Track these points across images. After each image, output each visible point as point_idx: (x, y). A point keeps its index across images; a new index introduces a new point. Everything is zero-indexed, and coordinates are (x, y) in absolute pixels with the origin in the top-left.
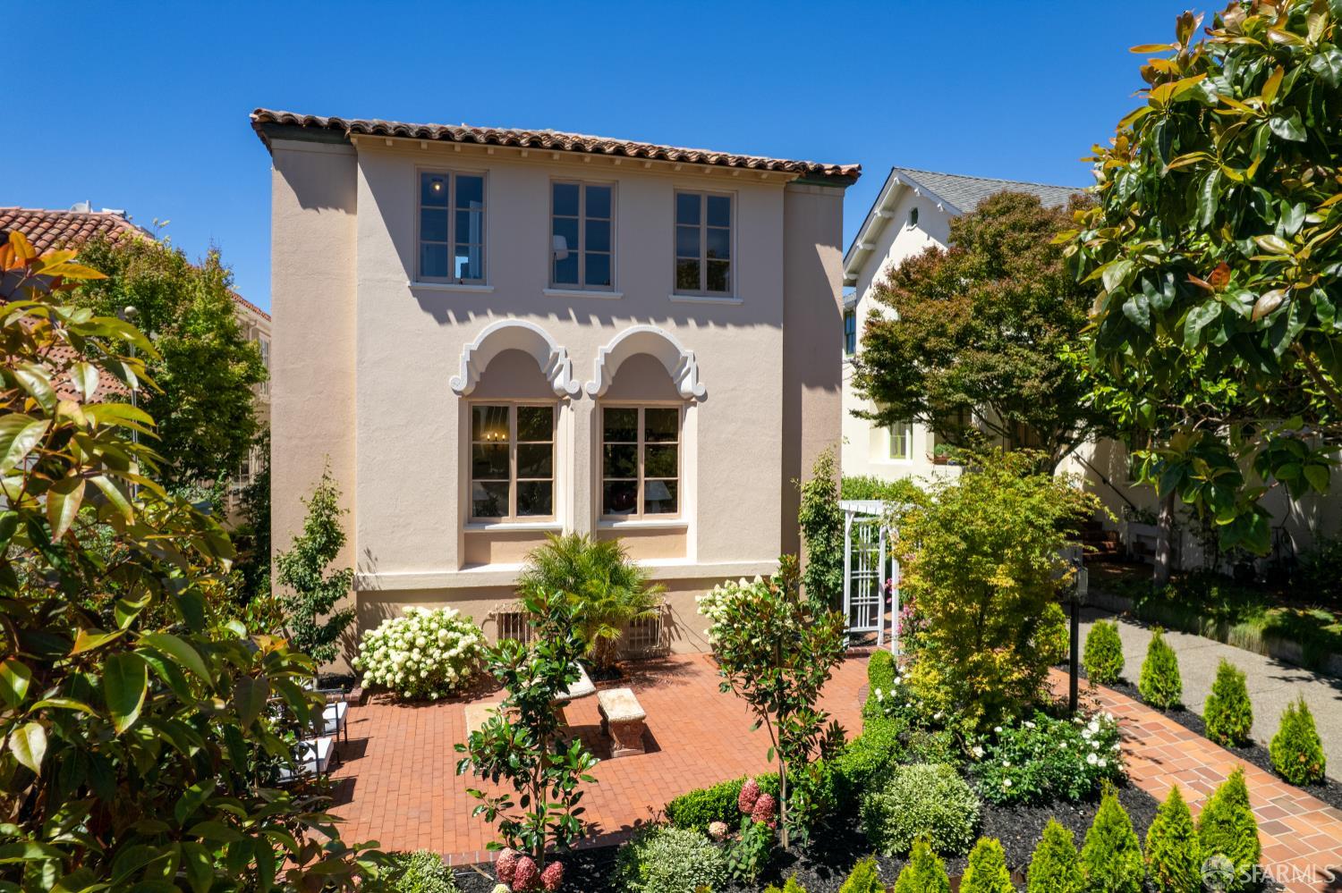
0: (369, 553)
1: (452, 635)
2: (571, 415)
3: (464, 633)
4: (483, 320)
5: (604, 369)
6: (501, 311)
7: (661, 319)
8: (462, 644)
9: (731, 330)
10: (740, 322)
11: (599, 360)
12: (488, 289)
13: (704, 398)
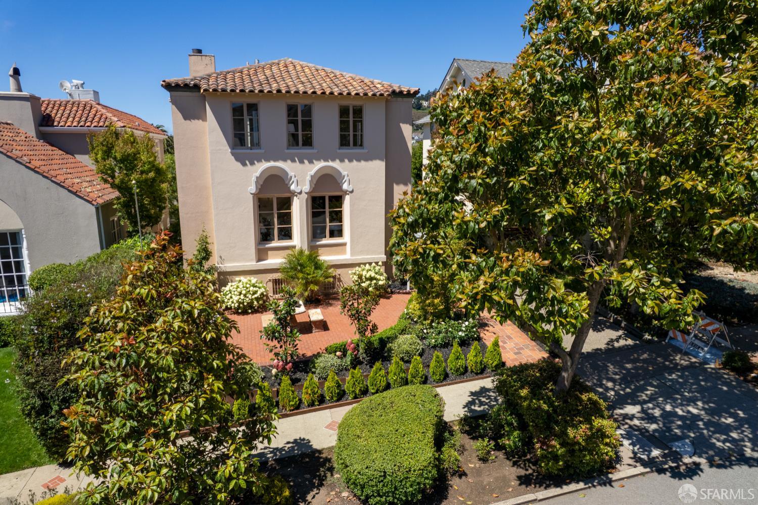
0: (221, 257)
1: (255, 289)
2: (298, 201)
3: (259, 288)
4: (260, 164)
5: (311, 182)
6: (267, 160)
7: (333, 160)
8: (259, 293)
9: (363, 163)
10: (366, 160)
11: (308, 178)
12: (262, 151)
13: (352, 192)
